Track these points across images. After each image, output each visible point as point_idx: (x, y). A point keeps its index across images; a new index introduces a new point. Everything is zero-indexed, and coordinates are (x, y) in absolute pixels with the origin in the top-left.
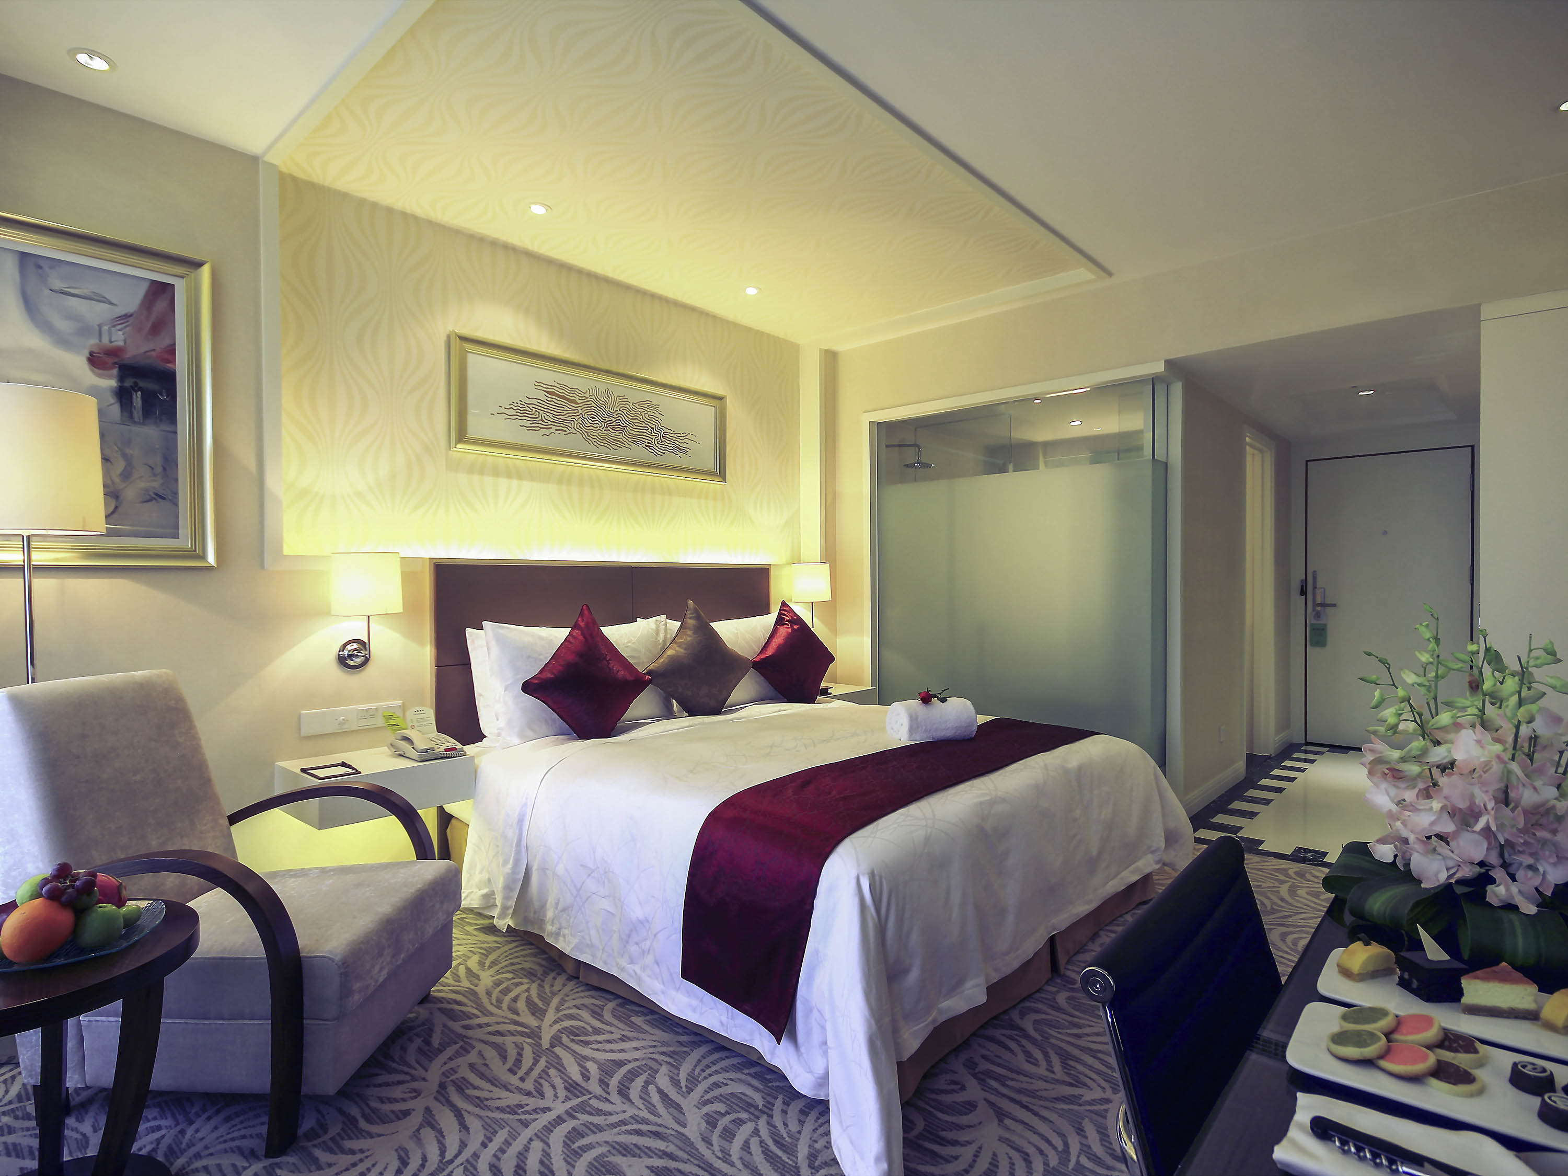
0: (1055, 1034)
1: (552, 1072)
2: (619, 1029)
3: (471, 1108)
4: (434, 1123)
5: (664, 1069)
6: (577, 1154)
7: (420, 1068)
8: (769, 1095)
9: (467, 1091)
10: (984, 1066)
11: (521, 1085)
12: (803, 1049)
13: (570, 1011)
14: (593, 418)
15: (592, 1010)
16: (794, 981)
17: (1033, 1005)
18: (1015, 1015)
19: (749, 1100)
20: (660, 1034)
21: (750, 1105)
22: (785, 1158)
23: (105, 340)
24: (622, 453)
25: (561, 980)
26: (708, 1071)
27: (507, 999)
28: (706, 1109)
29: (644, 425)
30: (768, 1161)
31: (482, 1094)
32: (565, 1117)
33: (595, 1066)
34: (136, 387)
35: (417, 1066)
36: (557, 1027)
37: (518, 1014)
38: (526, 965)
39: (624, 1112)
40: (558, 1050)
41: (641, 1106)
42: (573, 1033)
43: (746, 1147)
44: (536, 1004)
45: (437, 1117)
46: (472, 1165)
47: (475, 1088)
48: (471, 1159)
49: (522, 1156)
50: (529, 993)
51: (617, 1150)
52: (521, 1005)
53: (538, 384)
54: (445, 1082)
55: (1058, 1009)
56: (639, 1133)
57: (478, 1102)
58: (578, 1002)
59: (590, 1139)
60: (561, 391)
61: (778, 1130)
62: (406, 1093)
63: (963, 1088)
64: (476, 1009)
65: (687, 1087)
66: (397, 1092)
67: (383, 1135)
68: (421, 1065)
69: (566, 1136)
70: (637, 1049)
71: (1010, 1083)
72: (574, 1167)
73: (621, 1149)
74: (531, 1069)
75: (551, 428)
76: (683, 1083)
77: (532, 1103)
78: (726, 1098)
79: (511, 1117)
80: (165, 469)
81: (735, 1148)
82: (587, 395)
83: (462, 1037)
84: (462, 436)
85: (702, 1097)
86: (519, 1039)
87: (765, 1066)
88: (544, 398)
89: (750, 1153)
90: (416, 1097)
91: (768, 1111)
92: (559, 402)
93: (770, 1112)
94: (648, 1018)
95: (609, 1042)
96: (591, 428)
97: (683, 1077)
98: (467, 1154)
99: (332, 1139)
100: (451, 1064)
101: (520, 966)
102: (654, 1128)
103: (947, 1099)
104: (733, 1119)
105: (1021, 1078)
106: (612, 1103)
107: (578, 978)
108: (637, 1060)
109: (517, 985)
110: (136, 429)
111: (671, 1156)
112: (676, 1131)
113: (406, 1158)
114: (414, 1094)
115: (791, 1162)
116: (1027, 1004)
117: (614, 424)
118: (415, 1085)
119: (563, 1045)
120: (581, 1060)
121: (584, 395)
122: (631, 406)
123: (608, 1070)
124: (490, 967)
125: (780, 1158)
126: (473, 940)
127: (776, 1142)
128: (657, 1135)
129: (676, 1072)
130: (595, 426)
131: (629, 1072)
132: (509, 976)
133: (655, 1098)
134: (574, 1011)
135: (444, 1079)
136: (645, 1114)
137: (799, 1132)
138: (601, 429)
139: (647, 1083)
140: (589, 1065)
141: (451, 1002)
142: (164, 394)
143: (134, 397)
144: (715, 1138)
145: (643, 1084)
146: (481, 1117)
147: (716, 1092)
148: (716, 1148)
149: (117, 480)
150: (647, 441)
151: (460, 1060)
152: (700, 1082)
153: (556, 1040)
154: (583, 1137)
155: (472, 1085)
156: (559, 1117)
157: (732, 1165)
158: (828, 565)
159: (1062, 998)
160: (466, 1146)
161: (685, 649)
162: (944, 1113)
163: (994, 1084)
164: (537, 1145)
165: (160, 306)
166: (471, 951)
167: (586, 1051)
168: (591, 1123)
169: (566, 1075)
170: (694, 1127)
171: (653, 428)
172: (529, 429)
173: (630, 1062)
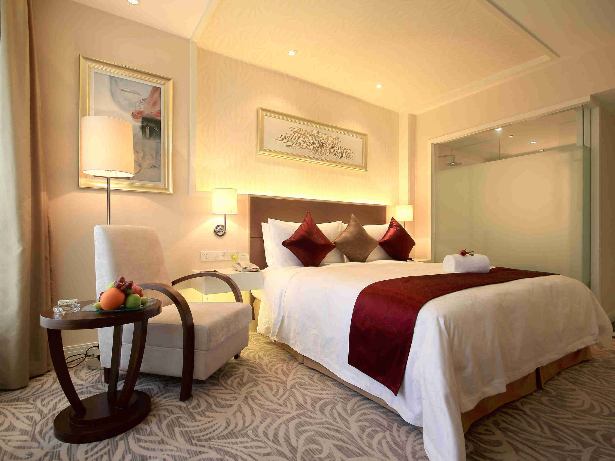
0: (543, 415)
1: (291, 398)
2: (320, 385)
3: (257, 407)
4: (241, 410)
5: (340, 404)
6: (301, 433)
7: (238, 390)
8: (390, 422)
9: (256, 401)
10: (504, 425)
11: (278, 402)
12: (408, 401)
13: (299, 376)
14: (313, 142)
15: (308, 376)
16: (404, 366)
17: (528, 401)
18: (518, 404)
19: (380, 423)
20: (338, 390)
21: (381, 425)
22: (399, 451)
23: (138, 108)
24: (324, 157)
25: (296, 364)
26: (360, 408)
27: (274, 368)
28: (359, 424)
29: (333, 146)
30: (391, 452)
31: (262, 403)
32: (296, 417)
33: (309, 399)
34: (147, 126)
35: (237, 388)
36: (294, 381)
37: (278, 374)
38: (283, 357)
39: (322, 419)
40: (294, 390)
41: (330, 418)
42: (300, 384)
43: (380, 443)
44: (286, 372)
45: (243, 409)
46: (256, 430)
47: (259, 400)
48: (255, 428)
49: (277, 430)
50: (283, 367)
51: (319, 434)
52: (279, 371)
53: (291, 129)
54: (247, 396)
55: (543, 404)
56: (329, 429)
57: (260, 405)
58: (303, 373)
59: (307, 428)
60: (300, 131)
61: (395, 438)
62: (231, 398)
63: (493, 434)
64: (261, 370)
65: (351, 413)
66: (228, 397)
67: (221, 412)
68: (239, 389)
69: (296, 425)
70: (328, 394)
71: (520, 435)
72: (299, 438)
73: (320, 434)
74: (282, 396)
75: (296, 146)
76: (349, 411)
77: (283, 409)
78: (368, 420)
79: (273, 413)
80: (156, 156)
81: (375, 442)
82: (310, 133)
83: (255, 380)
84: (262, 149)
85: (358, 418)
86: (278, 384)
87: (388, 409)
88: (293, 134)
89: (382, 446)
90: (235, 400)
91: (390, 429)
92: (299, 136)
93: (391, 429)
94: (333, 382)
95: (316, 390)
96: (312, 146)
97: (349, 408)
98: (254, 425)
99: (202, 411)
100: (250, 390)
101: (280, 357)
102: (336, 428)
103: (485, 438)
104: (373, 429)
105: (526, 434)
106: (317, 415)
107: (303, 364)
108: (328, 398)
109: (278, 363)
110: (147, 141)
111: (344, 441)
112: (346, 431)
113: (229, 423)
114: (235, 399)
115: (403, 454)
116: (524, 400)
117: (321, 145)
118: (235, 395)
119: (296, 388)
120: (304, 395)
121: (309, 133)
122: (328, 138)
123: (315, 401)
124: (268, 356)
125: (397, 451)
126: (262, 346)
127: (395, 443)
128: (337, 431)
129: (346, 406)
130: (313, 146)
131: (324, 403)
132: (275, 360)
133: (336, 415)
134: (301, 376)
135: (247, 395)
136: (331, 421)
137: (407, 441)
138: (316, 147)
139: (332, 408)
140: (307, 397)
141: (251, 366)
142: (157, 128)
143: (147, 129)
144: (364, 436)
145: (330, 409)
146: (260, 411)
147: (365, 417)
148: (365, 441)
149: (140, 159)
150: (334, 152)
151: (254, 389)
152: (357, 412)
153: (293, 386)
154: (304, 426)
155: (258, 399)
156: (293, 416)
157: (374, 450)
158: (412, 205)
159: (544, 399)
160: (254, 422)
161: (350, 234)
162: (484, 444)
163: (510, 434)
164: (283, 426)
165: (156, 95)
166: (260, 350)
167: (306, 392)
168: (307, 421)
169: (297, 400)
170: (354, 430)
171: (337, 147)
172: (287, 146)
173: (325, 399)
